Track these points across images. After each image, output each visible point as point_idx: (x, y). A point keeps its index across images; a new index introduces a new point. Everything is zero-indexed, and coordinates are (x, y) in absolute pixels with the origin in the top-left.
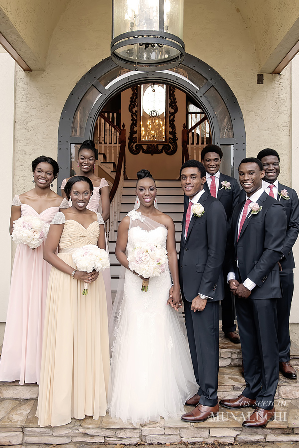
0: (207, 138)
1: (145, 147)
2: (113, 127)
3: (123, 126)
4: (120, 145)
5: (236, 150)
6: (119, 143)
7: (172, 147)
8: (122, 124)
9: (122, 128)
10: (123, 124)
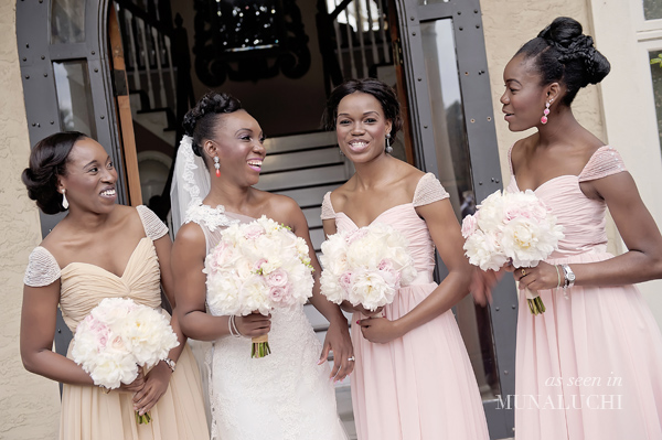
0: (376, 32)
1: (235, 66)
2: (156, 27)
3: (179, 20)
4: (176, 69)
5: (458, 30)
6: (174, 65)
7: (297, 59)
8: (174, 16)
9: (175, 26)
10: (178, 15)
